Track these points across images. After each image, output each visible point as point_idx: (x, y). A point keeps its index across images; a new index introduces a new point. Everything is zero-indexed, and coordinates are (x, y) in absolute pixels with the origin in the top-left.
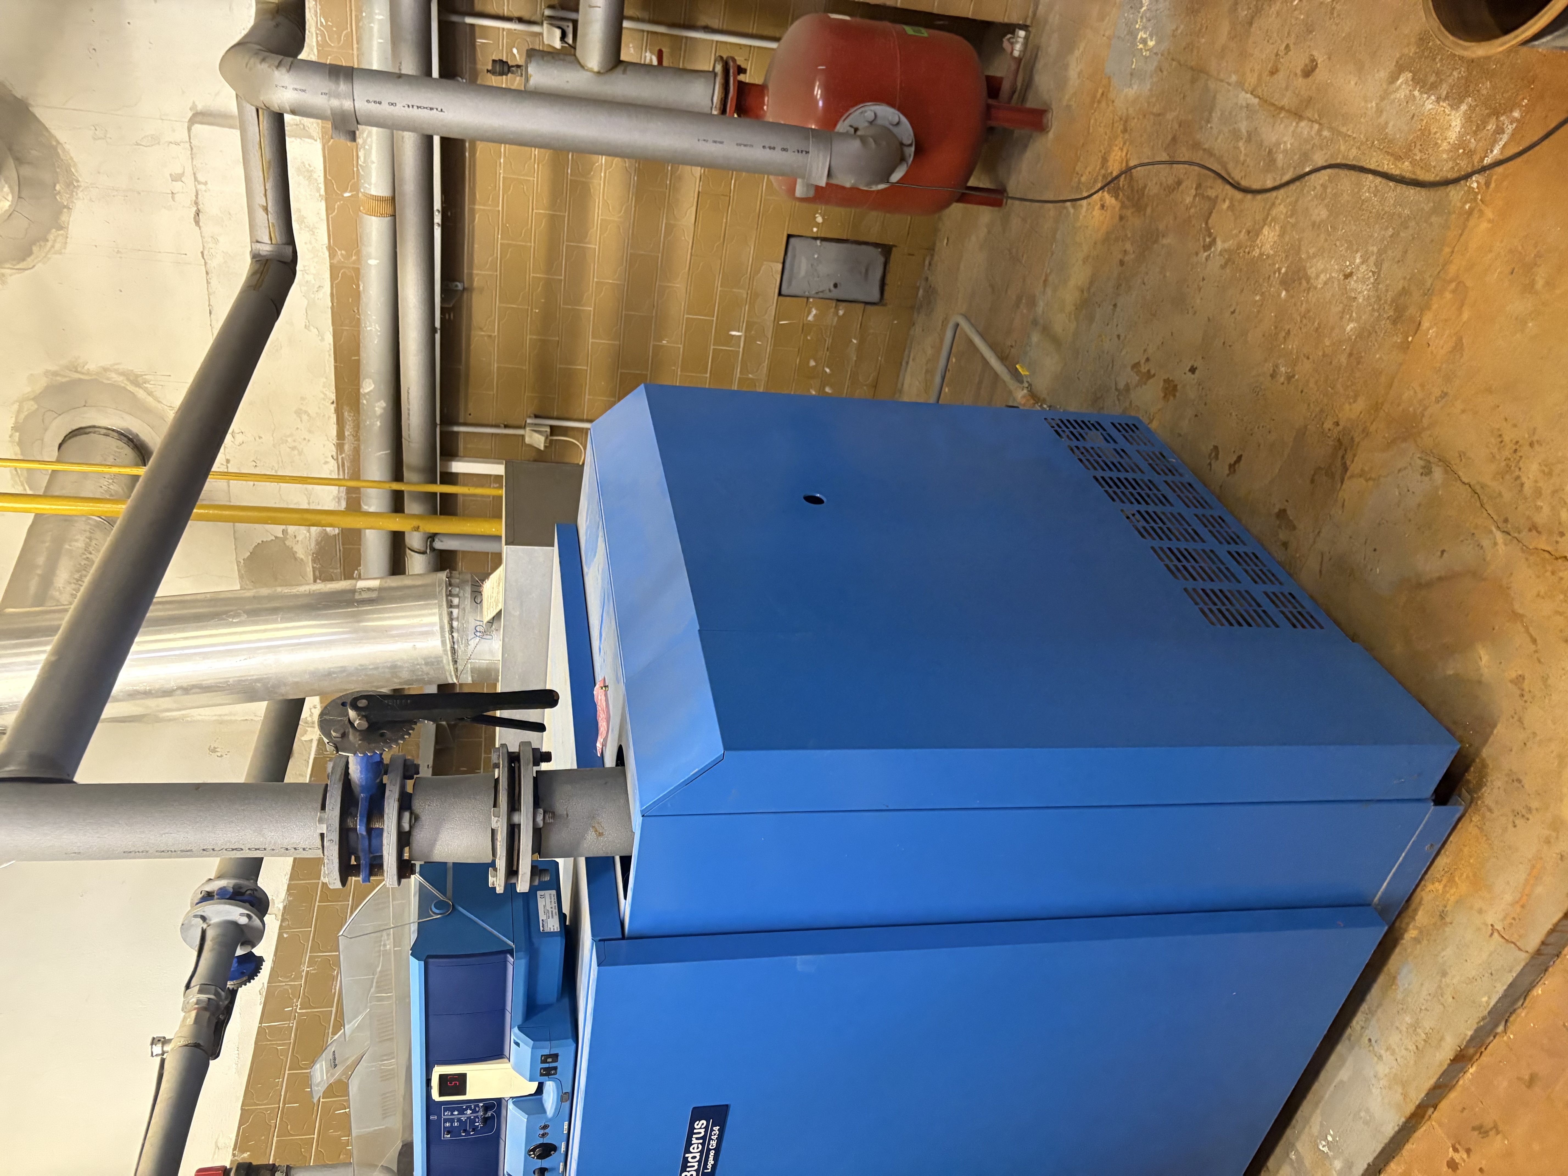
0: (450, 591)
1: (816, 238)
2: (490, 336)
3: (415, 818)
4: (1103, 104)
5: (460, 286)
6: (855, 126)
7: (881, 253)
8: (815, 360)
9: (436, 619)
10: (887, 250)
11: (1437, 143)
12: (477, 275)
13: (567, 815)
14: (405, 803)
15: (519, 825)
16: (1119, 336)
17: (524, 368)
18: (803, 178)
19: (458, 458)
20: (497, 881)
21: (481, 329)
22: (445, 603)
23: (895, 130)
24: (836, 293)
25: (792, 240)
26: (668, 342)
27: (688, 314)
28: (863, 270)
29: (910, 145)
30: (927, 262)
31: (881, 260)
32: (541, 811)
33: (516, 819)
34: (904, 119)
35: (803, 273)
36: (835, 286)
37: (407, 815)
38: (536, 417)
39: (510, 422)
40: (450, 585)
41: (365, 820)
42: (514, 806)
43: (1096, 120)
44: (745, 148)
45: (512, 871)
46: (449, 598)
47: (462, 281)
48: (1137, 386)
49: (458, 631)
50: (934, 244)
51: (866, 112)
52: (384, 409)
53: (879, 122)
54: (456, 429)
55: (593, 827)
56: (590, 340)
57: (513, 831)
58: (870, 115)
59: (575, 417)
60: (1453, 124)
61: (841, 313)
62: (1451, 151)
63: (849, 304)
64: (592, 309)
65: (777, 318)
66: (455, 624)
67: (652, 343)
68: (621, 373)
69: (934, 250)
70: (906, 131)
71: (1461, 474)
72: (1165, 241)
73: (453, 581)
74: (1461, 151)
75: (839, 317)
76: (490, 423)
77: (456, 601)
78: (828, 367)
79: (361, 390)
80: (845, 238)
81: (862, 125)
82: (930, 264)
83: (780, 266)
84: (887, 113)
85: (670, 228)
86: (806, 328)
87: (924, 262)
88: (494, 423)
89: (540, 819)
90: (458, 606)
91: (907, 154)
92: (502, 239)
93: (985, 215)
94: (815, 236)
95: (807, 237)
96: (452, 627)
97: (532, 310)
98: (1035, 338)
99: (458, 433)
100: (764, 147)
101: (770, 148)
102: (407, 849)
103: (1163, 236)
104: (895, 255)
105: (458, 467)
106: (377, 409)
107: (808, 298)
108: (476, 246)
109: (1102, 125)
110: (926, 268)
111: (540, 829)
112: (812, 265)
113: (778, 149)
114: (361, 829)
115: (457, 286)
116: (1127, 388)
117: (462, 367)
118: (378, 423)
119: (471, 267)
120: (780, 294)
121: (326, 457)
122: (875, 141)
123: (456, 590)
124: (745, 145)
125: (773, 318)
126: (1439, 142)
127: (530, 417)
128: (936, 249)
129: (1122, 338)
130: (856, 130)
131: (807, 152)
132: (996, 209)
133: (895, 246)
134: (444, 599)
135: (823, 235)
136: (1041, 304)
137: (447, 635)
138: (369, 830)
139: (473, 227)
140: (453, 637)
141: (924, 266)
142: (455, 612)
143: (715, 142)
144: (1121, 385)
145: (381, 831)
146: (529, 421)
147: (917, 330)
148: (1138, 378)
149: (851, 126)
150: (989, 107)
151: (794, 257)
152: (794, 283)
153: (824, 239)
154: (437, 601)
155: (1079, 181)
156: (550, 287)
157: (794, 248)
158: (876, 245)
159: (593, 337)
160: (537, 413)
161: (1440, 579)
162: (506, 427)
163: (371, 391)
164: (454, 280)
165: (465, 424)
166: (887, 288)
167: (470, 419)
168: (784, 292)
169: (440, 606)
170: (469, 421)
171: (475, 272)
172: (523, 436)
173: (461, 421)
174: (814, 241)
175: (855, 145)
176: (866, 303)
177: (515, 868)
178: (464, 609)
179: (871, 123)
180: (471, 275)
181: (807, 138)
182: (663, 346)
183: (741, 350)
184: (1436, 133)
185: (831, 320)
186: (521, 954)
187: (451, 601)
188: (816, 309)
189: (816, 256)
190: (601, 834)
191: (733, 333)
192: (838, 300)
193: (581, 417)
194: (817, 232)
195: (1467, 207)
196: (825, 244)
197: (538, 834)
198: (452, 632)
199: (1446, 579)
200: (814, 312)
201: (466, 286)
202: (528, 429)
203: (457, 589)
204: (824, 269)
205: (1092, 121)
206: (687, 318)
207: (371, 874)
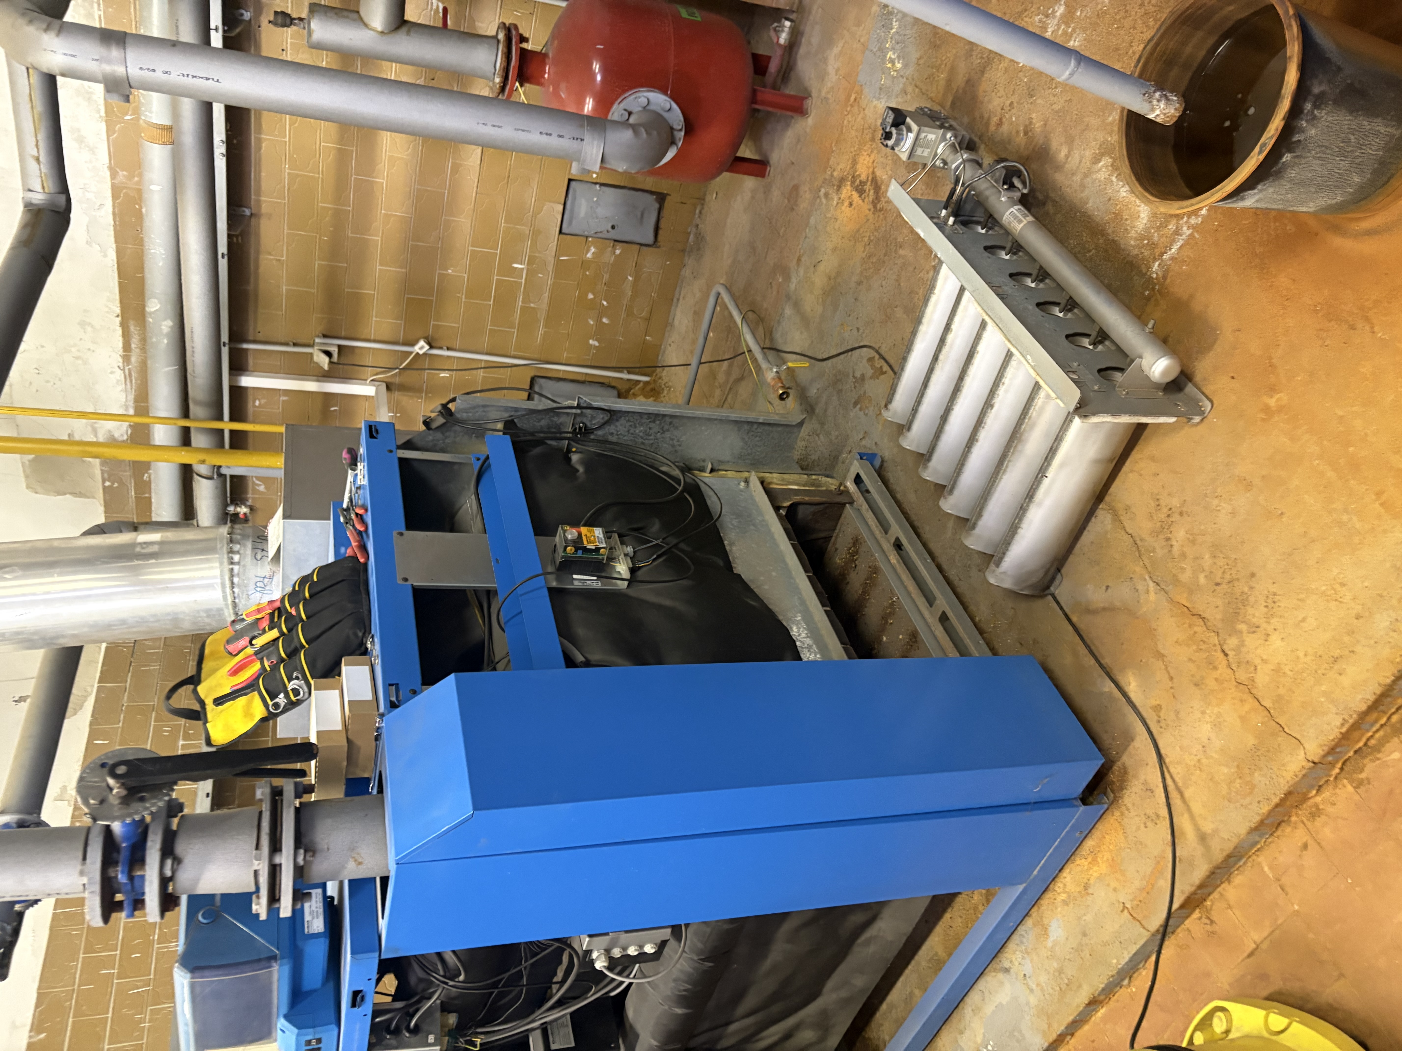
0: (231, 548)
1: (596, 183)
2: (279, 260)
3: (178, 861)
4: (855, 109)
5: (247, 212)
6: (630, 109)
7: (657, 200)
8: (593, 294)
9: (217, 572)
10: (661, 198)
11: (1127, 230)
12: (266, 201)
13: (328, 849)
14: (168, 851)
15: (280, 865)
16: (858, 329)
17: (312, 291)
18: (578, 161)
19: (248, 373)
20: (260, 908)
21: (270, 254)
22: (226, 561)
23: (666, 115)
24: (614, 234)
25: (573, 184)
26: (453, 271)
27: (472, 246)
28: (639, 214)
29: (681, 130)
30: (697, 211)
31: (657, 206)
32: (302, 851)
33: (277, 860)
34: (675, 106)
35: (582, 214)
36: (613, 227)
37: (169, 862)
38: (325, 336)
39: (300, 341)
40: (231, 541)
41: (126, 870)
42: (276, 847)
43: (848, 121)
44: (523, 133)
45: (274, 898)
46: (231, 555)
47: (249, 207)
48: (871, 378)
49: (239, 586)
50: (705, 195)
51: (640, 97)
52: (171, 327)
53: (651, 107)
54: (245, 346)
55: (353, 857)
56: (378, 267)
57: (274, 871)
58: (643, 101)
59: (363, 337)
60: (1142, 215)
61: (618, 252)
62: (1138, 240)
63: (625, 245)
64: (379, 239)
65: (557, 255)
66: (236, 580)
67: (438, 272)
68: (407, 298)
69: (704, 200)
70: (676, 117)
71: (1126, 525)
72: (901, 252)
73: (234, 536)
74: (1146, 242)
75: (616, 256)
76: (279, 341)
77: (236, 558)
78: (605, 300)
79: (147, 309)
80: (622, 184)
81: (636, 109)
82: (700, 212)
83: (561, 207)
84: (659, 100)
85: (456, 168)
86: (585, 264)
87: (695, 211)
88: (283, 341)
89: (300, 860)
90: (238, 563)
91: (677, 139)
92: (289, 168)
93: (749, 182)
94: (595, 181)
95: (587, 182)
96: (232, 584)
97: (320, 238)
98: (788, 311)
99: (247, 350)
100: (541, 133)
101: (547, 134)
102: (171, 884)
103: (901, 247)
104: (668, 202)
105: (246, 381)
106: (163, 327)
107: (587, 237)
108: (263, 174)
109: (854, 128)
110: (697, 216)
111: (302, 867)
112: (591, 207)
113: (555, 135)
114: (122, 878)
115: (244, 211)
116: (863, 377)
117: (251, 287)
118: (166, 341)
119: (258, 194)
120: (560, 232)
121: (113, 367)
122: (646, 131)
123: (236, 547)
124: (524, 131)
125: (554, 254)
126: (1129, 228)
127: (318, 336)
128: (707, 200)
129: (861, 331)
130: (630, 114)
131: (582, 140)
132: (760, 179)
133: (669, 195)
134: (225, 556)
135: (602, 181)
136: (794, 280)
137: (228, 590)
138: (131, 878)
139: (260, 158)
140: (234, 592)
141: (695, 214)
142: (236, 568)
143: (494, 126)
144: (858, 375)
145: (143, 877)
146: (317, 340)
147: (687, 272)
148: (872, 371)
149: (625, 110)
150: (754, 92)
151: (574, 199)
152: (574, 222)
153: (602, 185)
154: (217, 556)
155: (832, 175)
156: (339, 217)
157: (575, 191)
158: (652, 193)
159: (381, 265)
160: (325, 333)
161: (1104, 609)
162: (295, 345)
163: (157, 310)
164: (241, 206)
165: (255, 342)
166: (660, 232)
167: (260, 337)
168: (563, 231)
169: (221, 564)
170: (258, 339)
171: (263, 198)
172: (311, 354)
173: (251, 338)
174: (593, 185)
175: (627, 135)
176: (642, 245)
177: (277, 897)
178: (244, 566)
179: (645, 108)
180: (258, 202)
181: (582, 126)
182: (449, 275)
183: (523, 281)
184: (1126, 220)
185: (609, 258)
186: (286, 961)
187: (232, 558)
188: (595, 247)
189: (595, 199)
190: (360, 863)
191: (516, 266)
192: (615, 241)
193: (368, 337)
194: (597, 177)
195: (1147, 293)
196: (604, 188)
197: (299, 872)
198: (233, 588)
199: (1109, 609)
200: (593, 250)
201: (253, 212)
202: (316, 348)
203: (238, 546)
204: (602, 211)
205: (845, 122)
206: (472, 250)
207: (135, 909)
